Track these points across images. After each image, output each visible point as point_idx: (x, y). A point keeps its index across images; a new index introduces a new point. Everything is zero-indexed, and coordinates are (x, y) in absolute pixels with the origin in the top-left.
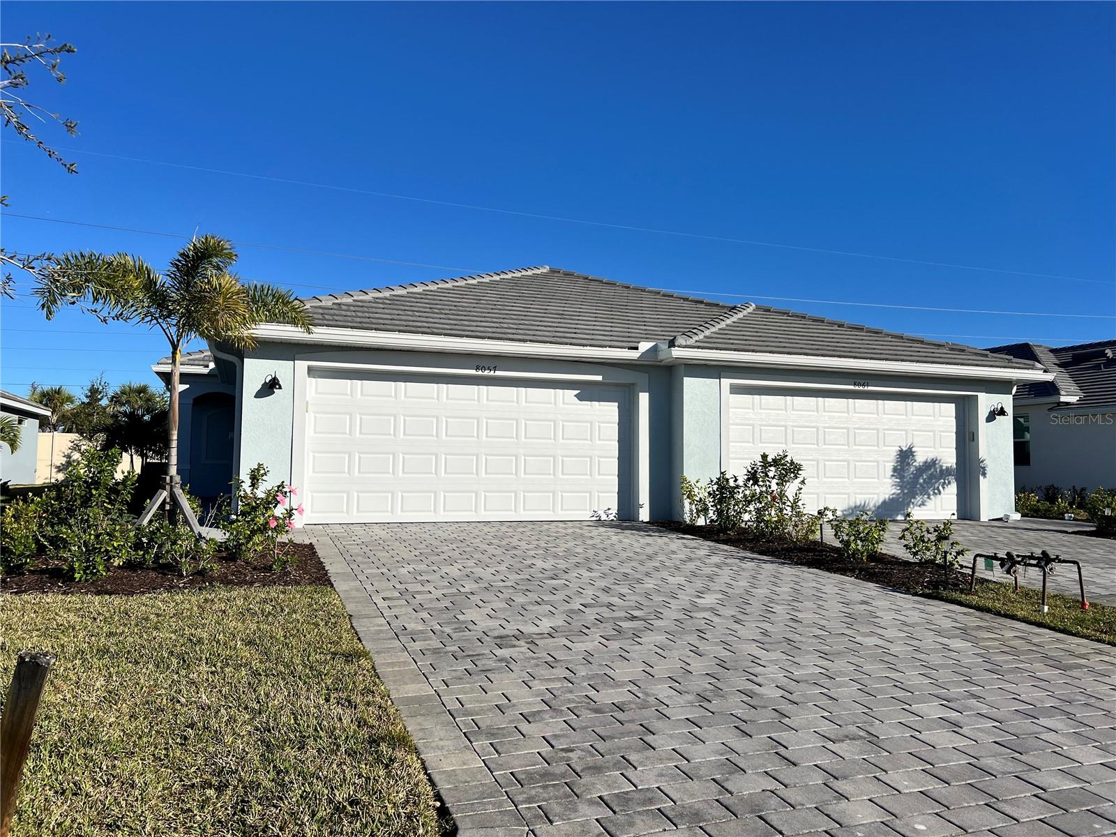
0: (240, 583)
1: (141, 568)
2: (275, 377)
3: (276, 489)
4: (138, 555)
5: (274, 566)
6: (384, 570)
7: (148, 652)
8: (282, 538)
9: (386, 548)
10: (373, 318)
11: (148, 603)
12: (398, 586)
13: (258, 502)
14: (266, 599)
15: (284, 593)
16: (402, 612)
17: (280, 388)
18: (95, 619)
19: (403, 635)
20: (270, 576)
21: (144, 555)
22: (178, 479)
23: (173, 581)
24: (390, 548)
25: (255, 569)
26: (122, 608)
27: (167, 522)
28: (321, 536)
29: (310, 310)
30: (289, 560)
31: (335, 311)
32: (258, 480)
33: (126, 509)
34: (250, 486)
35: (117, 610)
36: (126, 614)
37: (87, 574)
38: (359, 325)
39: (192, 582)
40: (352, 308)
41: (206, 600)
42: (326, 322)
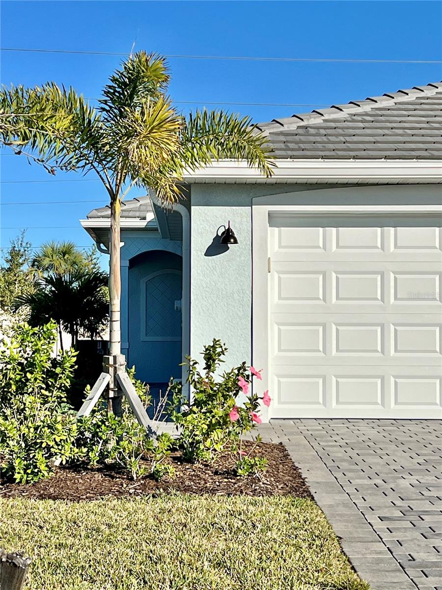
0: (201, 491)
1: (86, 469)
2: (229, 228)
3: (236, 372)
4: (82, 452)
5: (240, 471)
6: (379, 481)
7: (103, 568)
8: (247, 435)
9: (379, 451)
10: (350, 142)
11: (97, 511)
12: (398, 503)
13: (215, 389)
14: (234, 512)
15: (254, 504)
16: (405, 536)
17: (236, 242)
18: (41, 527)
19: (410, 566)
20: (235, 484)
21: (88, 452)
22: (122, 359)
23: (122, 485)
24: (384, 452)
25: (216, 473)
26: (69, 517)
27: (112, 412)
28: (292, 434)
29: (270, 139)
30: (258, 463)
31: (302, 138)
32: (214, 360)
33: (65, 397)
34: (204, 369)
35: (64, 518)
36: (75, 523)
37: (28, 474)
38: (333, 153)
39: (144, 487)
40: (322, 131)
41: (162, 511)
42: (290, 153)
